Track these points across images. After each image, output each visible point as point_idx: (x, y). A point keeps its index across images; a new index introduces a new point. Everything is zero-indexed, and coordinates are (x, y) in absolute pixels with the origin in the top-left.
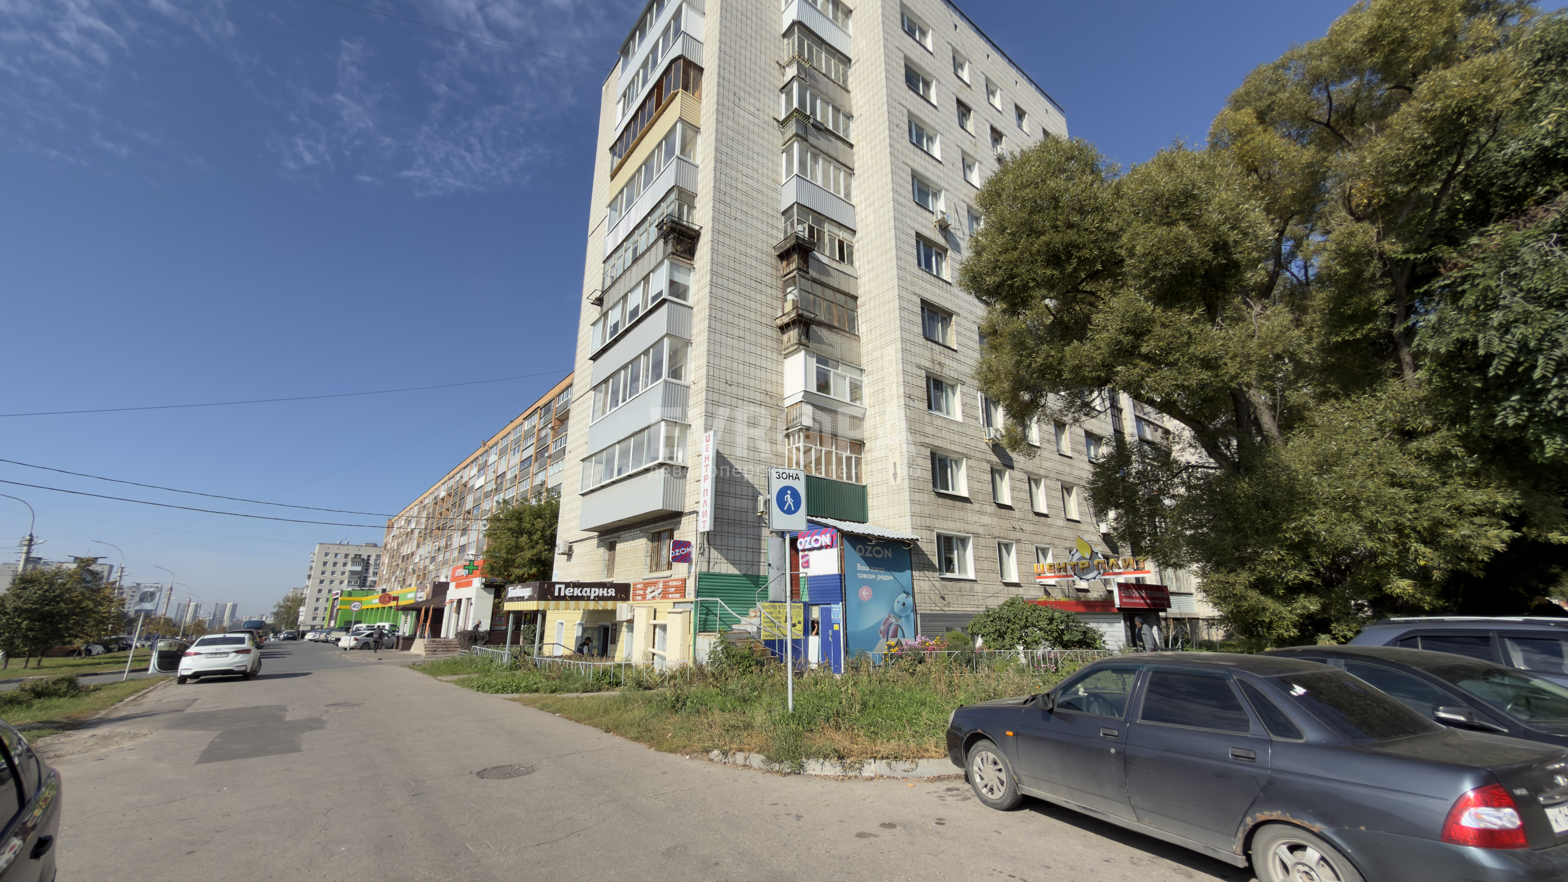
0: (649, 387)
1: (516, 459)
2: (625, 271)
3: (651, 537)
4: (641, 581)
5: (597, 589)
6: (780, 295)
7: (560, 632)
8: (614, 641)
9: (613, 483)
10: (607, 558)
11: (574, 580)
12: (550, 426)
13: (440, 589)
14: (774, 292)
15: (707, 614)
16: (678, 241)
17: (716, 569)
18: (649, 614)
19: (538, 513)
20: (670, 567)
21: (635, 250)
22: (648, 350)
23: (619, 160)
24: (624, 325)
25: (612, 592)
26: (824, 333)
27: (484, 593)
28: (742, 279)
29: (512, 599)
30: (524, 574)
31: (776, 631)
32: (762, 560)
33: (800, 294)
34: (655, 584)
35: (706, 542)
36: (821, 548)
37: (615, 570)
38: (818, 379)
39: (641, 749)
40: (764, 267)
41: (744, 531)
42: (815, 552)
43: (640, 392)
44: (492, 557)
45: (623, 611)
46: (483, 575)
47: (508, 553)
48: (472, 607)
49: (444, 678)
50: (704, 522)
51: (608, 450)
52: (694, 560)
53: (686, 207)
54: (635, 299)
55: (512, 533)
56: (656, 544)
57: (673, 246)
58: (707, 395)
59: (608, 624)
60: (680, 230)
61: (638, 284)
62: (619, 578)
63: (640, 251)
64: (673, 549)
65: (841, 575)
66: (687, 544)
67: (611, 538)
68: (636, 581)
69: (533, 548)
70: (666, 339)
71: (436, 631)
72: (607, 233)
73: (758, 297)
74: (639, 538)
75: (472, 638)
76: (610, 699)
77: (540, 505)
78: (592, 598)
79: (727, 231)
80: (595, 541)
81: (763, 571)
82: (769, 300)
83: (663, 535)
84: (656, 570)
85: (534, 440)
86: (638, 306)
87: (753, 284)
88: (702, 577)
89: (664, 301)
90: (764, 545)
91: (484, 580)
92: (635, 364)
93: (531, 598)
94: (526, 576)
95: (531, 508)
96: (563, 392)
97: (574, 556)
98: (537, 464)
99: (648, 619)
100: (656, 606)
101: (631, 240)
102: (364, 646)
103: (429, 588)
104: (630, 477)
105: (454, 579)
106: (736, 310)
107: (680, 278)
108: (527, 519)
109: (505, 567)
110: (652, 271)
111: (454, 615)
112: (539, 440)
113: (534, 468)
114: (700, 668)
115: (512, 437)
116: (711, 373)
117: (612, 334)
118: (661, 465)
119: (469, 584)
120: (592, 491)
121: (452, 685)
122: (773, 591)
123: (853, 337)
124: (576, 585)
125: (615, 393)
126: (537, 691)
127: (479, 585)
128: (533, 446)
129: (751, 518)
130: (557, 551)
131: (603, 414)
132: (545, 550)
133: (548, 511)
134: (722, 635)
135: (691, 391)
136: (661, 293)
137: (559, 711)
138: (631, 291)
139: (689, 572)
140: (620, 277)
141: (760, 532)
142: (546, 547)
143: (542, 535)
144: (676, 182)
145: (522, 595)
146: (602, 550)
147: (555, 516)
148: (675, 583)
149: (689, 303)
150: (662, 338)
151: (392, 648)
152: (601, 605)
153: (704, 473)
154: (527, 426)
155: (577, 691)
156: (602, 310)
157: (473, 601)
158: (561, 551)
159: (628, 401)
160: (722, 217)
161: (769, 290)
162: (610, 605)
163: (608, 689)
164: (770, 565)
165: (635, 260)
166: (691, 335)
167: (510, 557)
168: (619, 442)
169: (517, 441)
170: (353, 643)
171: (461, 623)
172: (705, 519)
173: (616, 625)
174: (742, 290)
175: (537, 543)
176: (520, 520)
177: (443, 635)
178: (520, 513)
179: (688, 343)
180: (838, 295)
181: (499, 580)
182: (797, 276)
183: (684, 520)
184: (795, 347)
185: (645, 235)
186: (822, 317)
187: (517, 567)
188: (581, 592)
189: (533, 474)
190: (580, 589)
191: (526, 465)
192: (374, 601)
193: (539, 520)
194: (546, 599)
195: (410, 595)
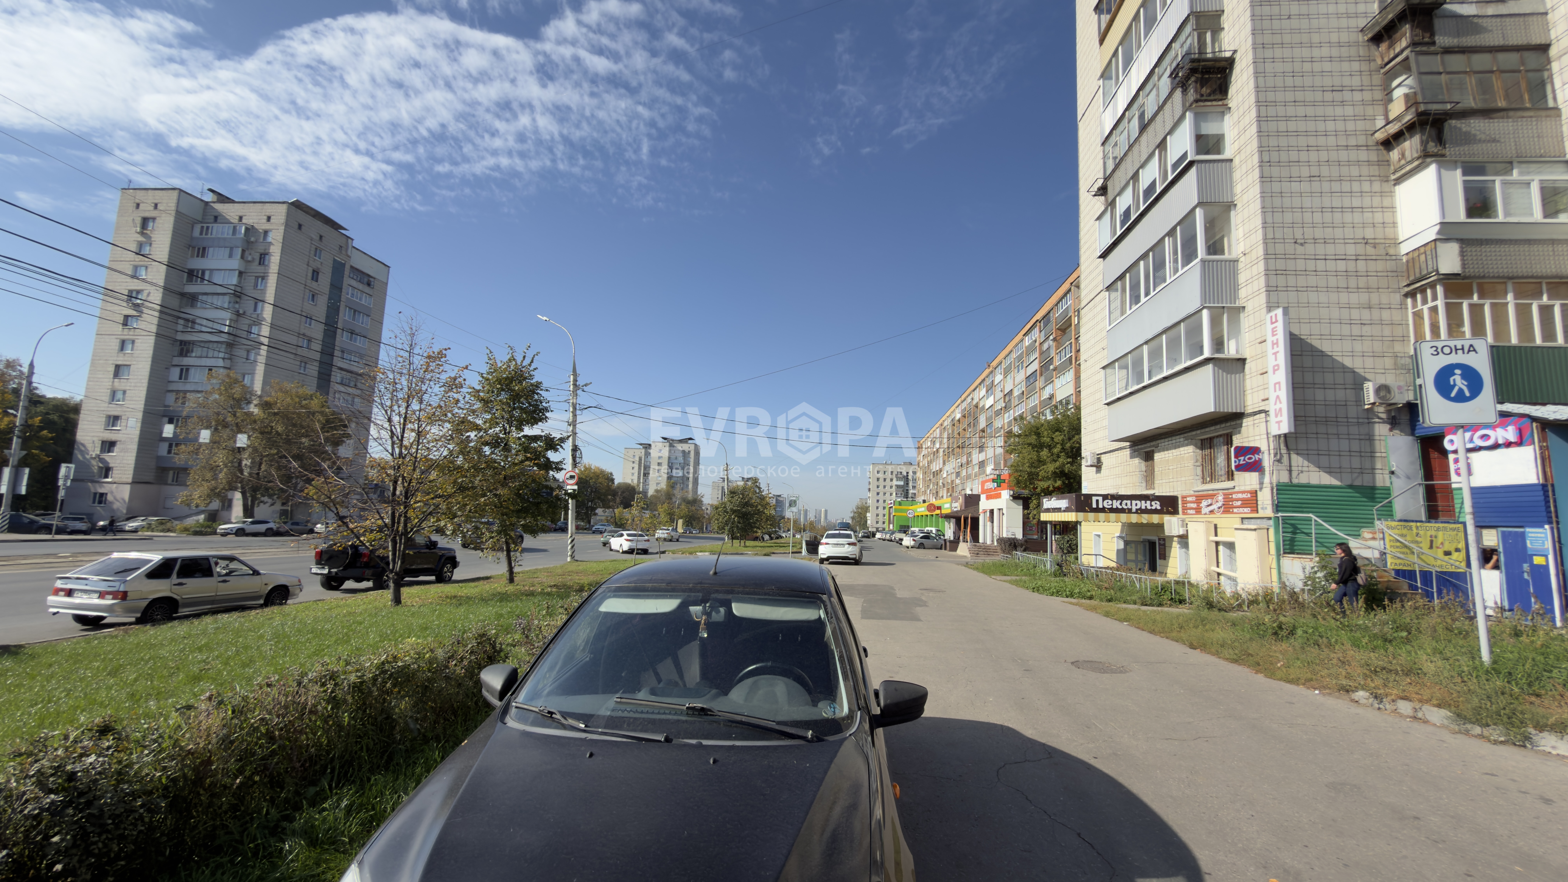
0: (1180, 272)
1: (1021, 376)
2: (1131, 147)
3: (1199, 444)
4: (1192, 493)
5: (1138, 502)
6: (1379, 95)
7: (1097, 544)
8: (1164, 556)
9: (1145, 388)
10: (1144, 469)
11: (1112, 491)
12: (1051, 337)
13: (972, 501)
14: (1367, 96)
15: (1294, 533)
16: (1203, 82)
17: (1303, 479)
18: (1207, 529)
19: (1056, 427)
20: (1230, 476)
21: (1142, 116)
22: (1174, 229)
23: (1108, 17)
24: (1138, 208)
25: (1156, 505)
26: (1476, 126)
27: (1013, 505)
28: (1309, 96)
29: (1048, 510)
30: (1049, 487)
31: (1415, 558)
32: (1378, 465)
33: (1420, 82)
34: (1212, 496)
35: (1283, 446)
36: (1496, 446)
37: (1156, 482)
38: (1467, 200)
39: (1241, 673)
40: (1346, 66)
41: (1343, 430)
42: (1483, 453)
43: (1168, 281)
44: (1017, 471)
45: (1172, 525)
46: (1010, 488)
47: (1032, 465)
48: (1005, 517)
49: (998, 578)
50: (1279, 422)
51: (1134, 353)
52: (1267, 469)
53: (1208, 36)
54: (1150, 174)
55: (1032, 448)
56: (1207, 452)
57: (1196, 91)
58: (1266, 264)
59: (1154, 538)
60: (1204, 67)
61: (1151, 155)
62: (1162, 489)
63: (1148, 116)
64: (1236, 457)
65: (1544, 486)
66: (1256, 450)
67: (1147, 447)
68: (1185, 493)
69: (1056, 461)
70: (1198, 210)
71: (975, 537)
72: (1102, 110)
73: (1339, 111)
74: (1183, 446)
75: (1011, 545)
76: (1178, 616)
77: (1057, 419)
78: (1134, 510)
79: (1277, 39)
80: (1127, 452)
81: (1382, 479)
82: (1359, 110)
83: (1215, 441)
84: (1211, 481)
85: (1036, 355)
86: (1155, 181)
87: (1329, 96)
88: (1280, 489)
89: (1191, 164)
90: (1379, 446)
91: (1012, 493)
92: (1157, 250)
93: (1067, 510)
94: (1051, 488)
95: (1048, 422)
97: (1103, 467)
98: (1043, 378)
99: (1208, 535)
100: (1216, 521)
101: (1136, 106)
102: (921, 546)
103: (961, 500)
104: (1166, 379)
105: (983, 492)
106: (1302, 141)
107: (1210, 128)
108: (1046, 433)
109: (1030, 480)
110: (1170, 132)
111: (989, 524)
112: (1041, 353)
113: (1040, 383)
114: (1293, 594)
115: (1014, 355)
116: (1270, 236)
117: (1123, 223)
118: (1207, 361)
119: (999, 496)
120: (1119, 399)
121: (1008, 585)
122: (1400, 507)
123: (1543, 113)
124: (1114, 497)
125: (1135, 287)
126: (1091, 598)
127: (1008, 497)
128: (1037, 361)
129: (1352, 411)
130: (1083, 463)
131: (1122, 314)
132: (1070, 463)
133: (1066, 424)
134: (1321, 559)
135: (1241, 265)
136: (1185, 155)
137: (1125, 620)
138: (1142, 166)
139: (1261, 483)
140: (1125, 155)
141: (1373, 429)
142: (1069, 460)
143: (1063, 448)
144: (1191, 6)
145: (1058, 507)
146: (1137, 461)
147: (1076, 429)
148: (1240, 496)
149: (1227, 154)
150: (1193, 209)
151: (941, 548)
152: (1145, 519)
153: (1271, 362)
154: (1027, 342)
155: (1135, 603)
156: (1106, 200)
157: (1004, 512)
158: (1089, 464)
159: (1152, 294)
160: (1266, 24)
161: (1358, 96)
162: (1155, 519)
163: (1171, 606)
164: (1392, 473)
165: (1143, 128)
166: (1233, 195)
167: (1033, 470)
168: (1146, 343)
169: (1020, 358)
170: (912, 543)
171: (996, 531)
172: (1279, 419)
173: (1164, 540)
174: (1310, 111)
175: (1058, 457)
176: (1038, 434)
177: (981, 540)
178: (1038, 429)
179: (1230, 206)
180: (1501, 56)
181: (1026, 492)
182: (1412, 57)
183: (1246, 422)
184: (1416, 163)
185: (1154, 92)
186: (1470, 102)
187: (1041, 480)
188: (1121, 504)
189: (1040, 389)
190: (1119, 502)
191: (1032, 381)
192: (921, 510)
193: (1057, 433)
194: (1084, 511)
195: (949, 505)
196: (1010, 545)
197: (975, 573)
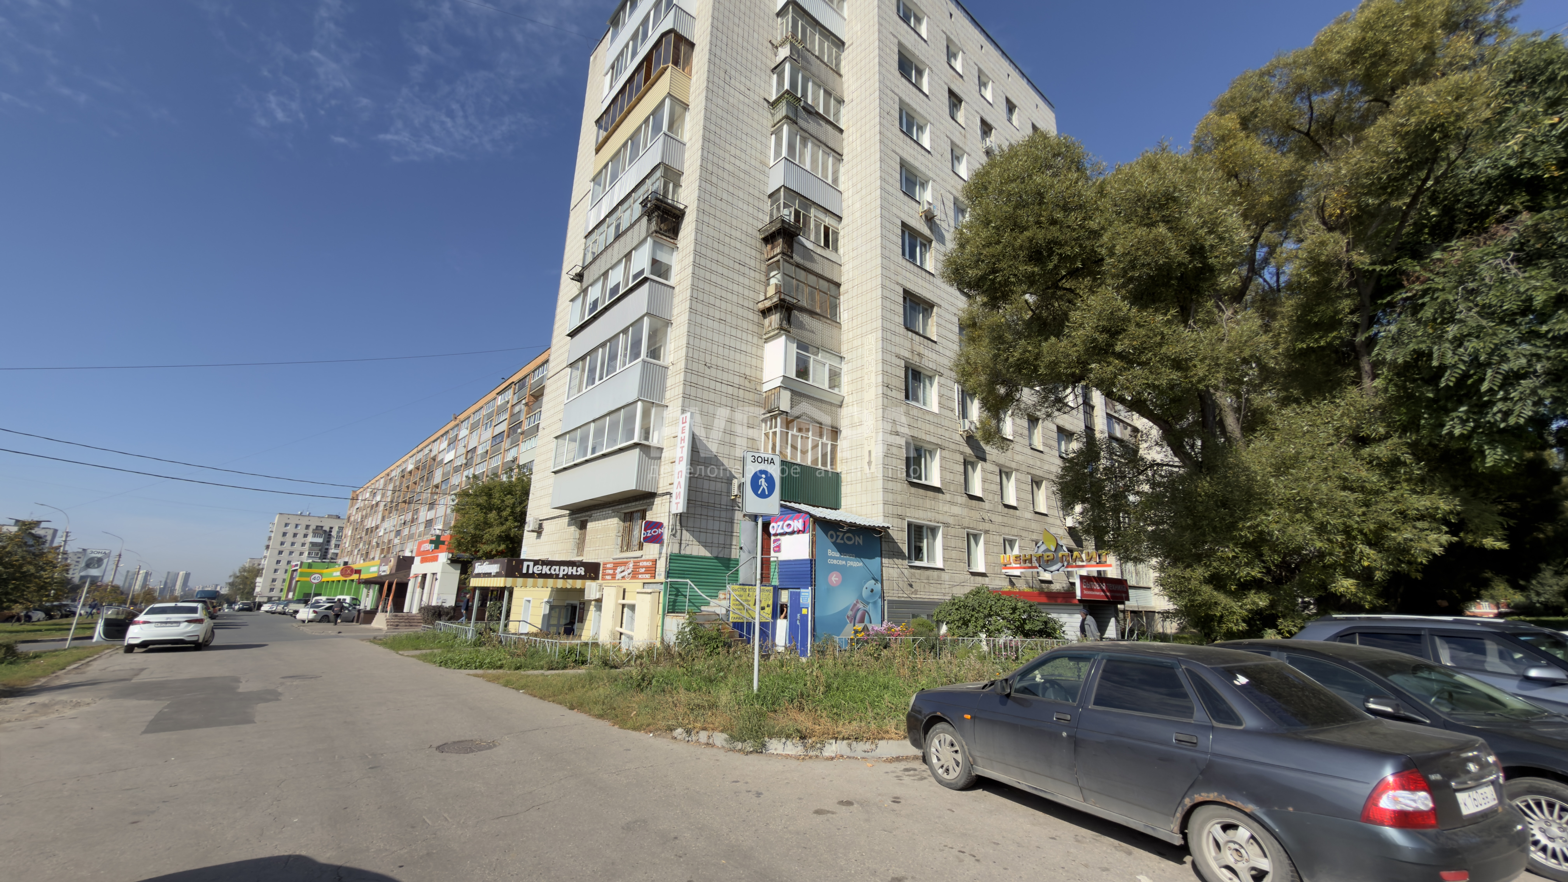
0: (627, 366)
1: (488, 434)
2: (606, 248)
3: (623, 517)
4: (611, 560)
5: (566, 568)
6: (763, 278)
7: (526, 609)
8: (582, 620)
9: (587, 461)
10: (578, 537)
11: (543, 557)
12: (524, 402)
13: (405, 563)
14: (757, 276)
15: (677, 595)
16: (662, 219)
17: (687, 551)
18: (618, 593)
19: (509, 490)
20: (641, 547)
21: (618, 227)
22: (627, 329)
23: (605, 134)
24: (604, 302)
25: (581, 571)
26: (805, 318)
27: (450, 569)
28: (726, 261)
30: (492, 551)
31: (744, 614)
32: (734, 543)
33: (783, 279)
34: (625, 564)
35: (678, 524)
36: (793, 533)
37: (585, 549)
38: (797, 365)
39: (604, 726)
40: (748, 250)
41: (717, 513)
42: (787, 536)
43: (618, 371)
44: (460, 532)
45: (592, 590)
46: (449, 550)
47: (476, 528)
48: (438, 583)
49: (406, 653)
50: (677, 503)
51: (583, 428)
52: (665, 541)
53: (671, 185)
54: (616, 277)
55: (481, 509)
56: (628, 524)
57: (657, 224)
58: (685, 376)
59: (576, 602)
60: (665, 208)
61: (620, 261)
62: (589, 557)
63: (623, 228)
64: (645, 530)
65: (811, 560)
66: (659, 525)
67: (582, 517)
68: (606, 560)
69: (502, 524)
70: (646, 318)
71: (399, 605)
72: (589, 208)
73: (741, 279)
74: (611, 517)
75: (436, 613)
76: (575, 676)
77: (511, 482)
78: (561, 576)
79: (712, 211)
80: (566, 520)
81: (735, 554)
82: (752, 283)
83: (635, 515)
84: (627, 550)
85: (507, 416)
86: (619, 284)
87: (737, 266)
88: (673, 559)
89: (646, 279)
90: (736, 528)
91: (450, 555)
92: (613, 342)
93: (498, 575)
94: (494, 552)
95: (502, 484)
96: (538, 368)
97: (544, 533)
98: (509, 440)
99: (617, 599)
100: (625, 586)
101: (614, 216)
102: (324, 619)
103: (393, 562)
104: (604, 456)
105: (419, 553)
106: (718, 292)
107: (662, 257)
108: (497, 495)
109: (473, 542)
110: (635, 249)
111: (418, 590)
112: (512, 415)
113: (506, 444)
114: (667, 648)
115: (484, 412)
116: (690, 355)
117: (591, 311)
118: (636, 445)
119: (435, 559)
120: (565, 469)
121: (414, 660)
122: (743, 574)
123: (835, 324)
124: (545, 563)
125: (592, 371)
126: (501, 667)
127: (445, 560)
128: (506, 422)
129: (724, 500)
130: (527, 528)
131: (579, 392)
132: (515, 527)
133: (518, 488)
134: (690, 617)
135: (670, 372)
136: (642, 272)
137: (522, 688)
138: (612, 268)
139: (660, 553)
140: (601, 253)
141: (733, 515)
142: (516, 524)
143: (512, 512)
144: (662, 158)
145: (489, 571)
146: (573, 528)
147: (526, 493)
148: (645, 564)
149: (671, 282)
150: (642, 318)
151: (352, 621)
152: (569, 584)
153: (679, 455)
154: (500, 401)
155: (542, 669)
156: (581, 286)
157: (438, 576)
158: (530, 529)
159: (605, 379)
160: (707, 197)
161: (752, 274)
162: (578, 584)
163: (574, 667)
164: (741, 548)
165: (618, 237)
166: (671, 315)
167: (478, 532)
168: (594, 421)
169: (490, 416)
170: (312, 615)
171: (425, 598)
172: (678, 500)
173: (584, 604)
174: (725, 272)
175: (506, 520)
176: (490, 496)
177: (406, 609)
178: (490, 489)
179: (668, 323)
180: (821, 281)
181: (466, 556)
182: (781, 261)
183: (657, 501)
184: (776, 332)
185: (629, 211)
186: (804, 303)
187: (484, 543)
188: (550, 570)
189: (505, 451)
190: (549, 567)
191: (498, 441)
192: (335, 573)
193: (509, 496)
194: (514, 576)
195: (374, 568)
197: (383, 649)
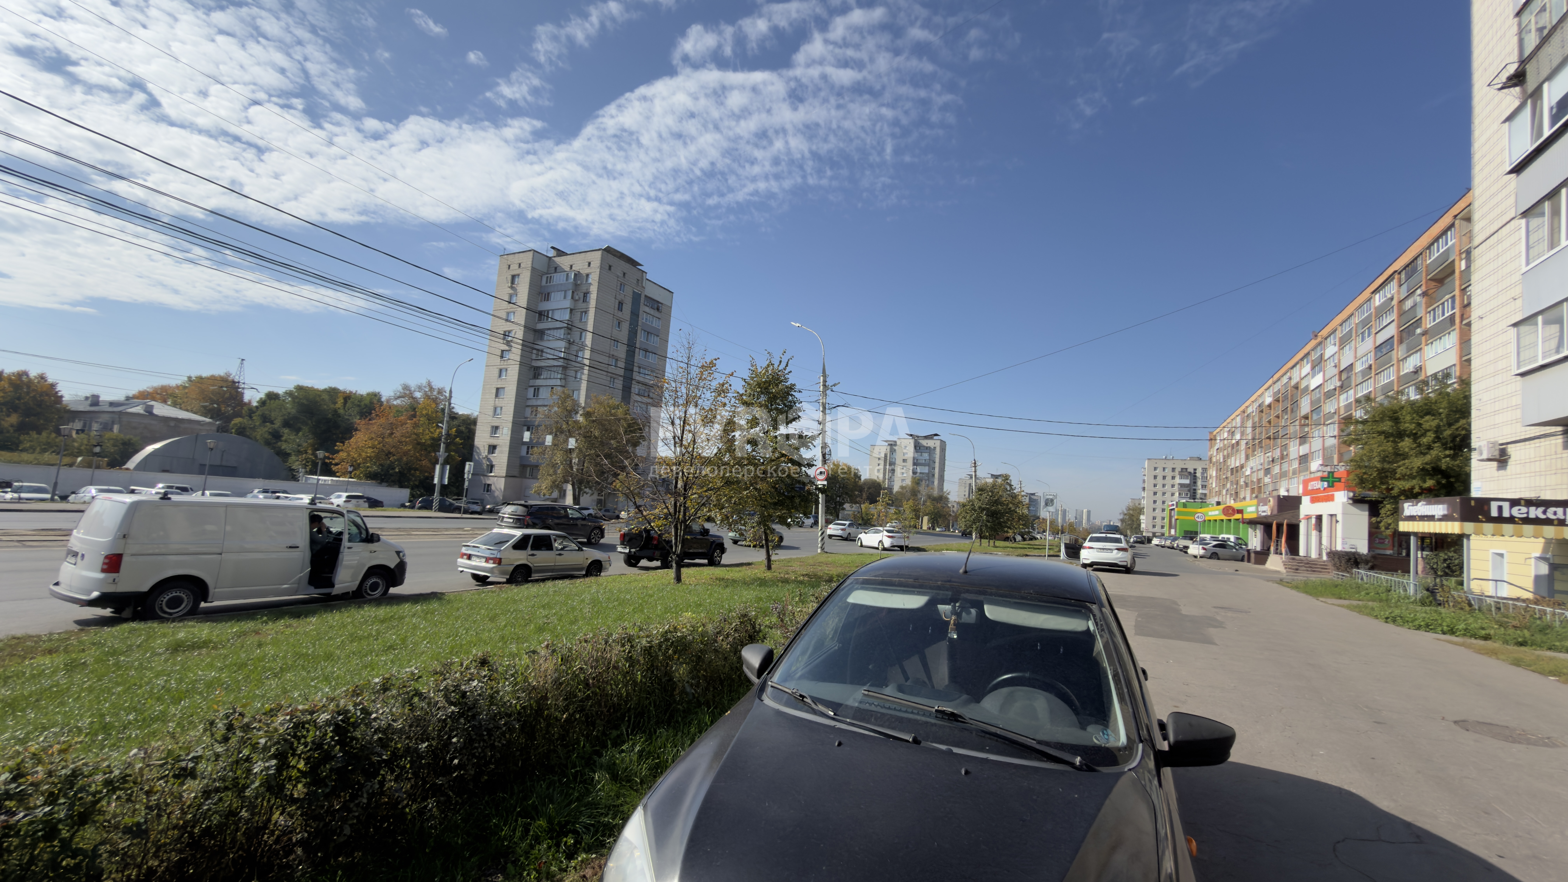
1: (1368, 345)
7: (1497, 565)
11: (1525, 496)
12: (1419, 292)
13: (1290, 504)
19: (1425, 409)
27: (1354, 510)
29: (1412, 518)
30: (1413, 488)
44: (1360, 467)
46: (1348, 488)
47: (1383, 460)
48: (1339, 527)
49: (1330, 601)
55: (1386, 437)
69: (1424, 454)
71: (1293, 548)
75: (1351, 560)
77: (1427, 399)
80: (1557, 441)
85: (1394, 316)
91: (1351, 494)
93: (1445, 518)
94: (1417, 490)
95: (1412, 404)
97: (1511, 462)
98: (1403, 347)
102: (1214, 556)
103: (1272, 502)
105: (1306, 492)
108: (1408, 418)
109: (1381, 478)
111: (1314, 533)
112: (1402, 314)
113: (1398, 353)
115: (1356, 320)
117: (1555, 119)
119: (1331, 498)
120: (1541, 366)
121: (1344, 610)
124: (1529, 503)
126: (1487, 638)
127: (1345, 500)
128: (1394, 325)
130: (1474, 456)
131: (1552, 246)
132: (1447, 456)
133: (1445, 404)
137: (1552, 673)
142: (1447, 452)
145: (1430, 514)
147: (1462, 411)
151: (1242, 560)
154: (1378, 300)
156: (1524, 92)
157: (1339, 518)
158: (1485, 456)
167: (1386, 466)
169: (1366, 322)
170: (1202, 552)
171: (1325, 541)
175: (1429, 448)
176: (1396, 420)
177: (1302, 553)
178: (1395, 412)
181: (1374, 495)
187: (1399, 479)
188: (1544, 512)
189: (1398, 361)
190: (1541, 509)
191: (1384, 351)
192: (1214, 513)
193: (1427, 418)
194: (1474, 519)
195: (1255, 509)
196: (1349, 560)
197: (1294, 592)
